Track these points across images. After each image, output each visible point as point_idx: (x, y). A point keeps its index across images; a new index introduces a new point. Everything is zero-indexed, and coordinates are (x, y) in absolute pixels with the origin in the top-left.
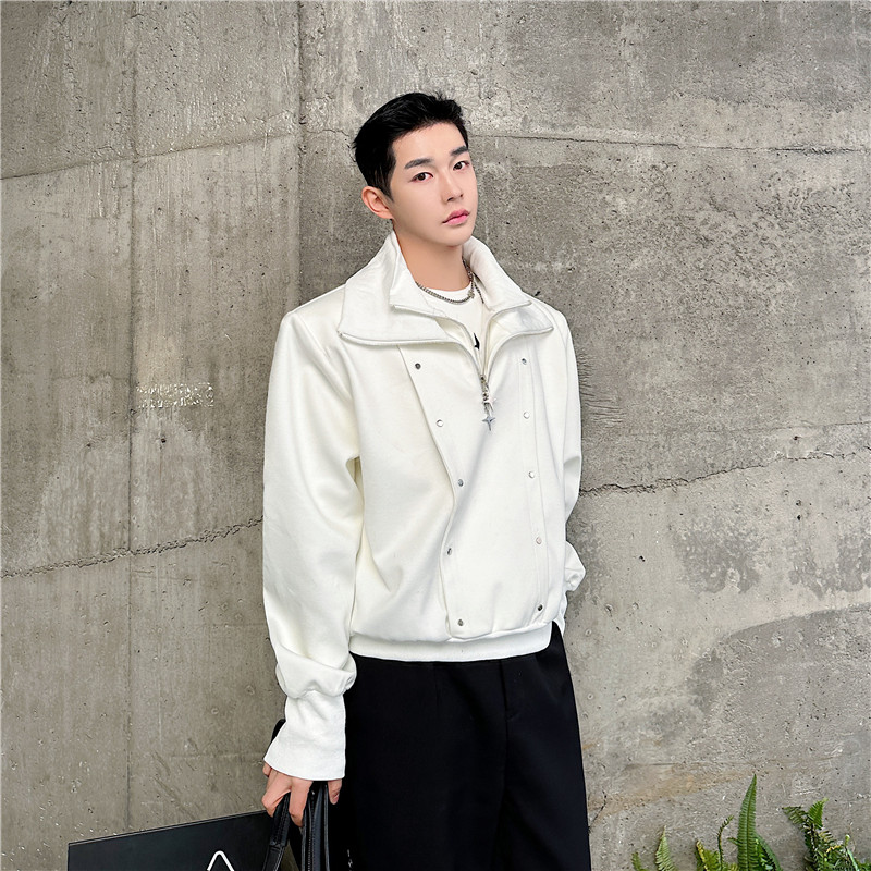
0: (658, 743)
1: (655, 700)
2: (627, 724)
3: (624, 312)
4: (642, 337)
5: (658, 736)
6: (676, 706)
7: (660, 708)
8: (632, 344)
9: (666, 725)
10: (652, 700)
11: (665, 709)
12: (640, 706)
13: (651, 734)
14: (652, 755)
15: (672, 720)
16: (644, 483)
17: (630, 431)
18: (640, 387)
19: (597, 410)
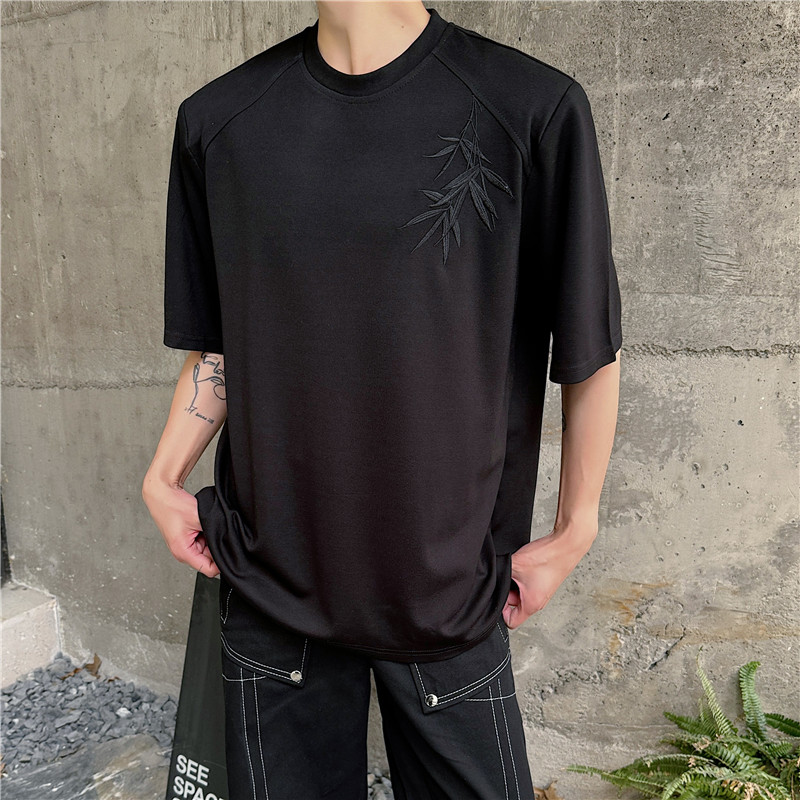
0: (734, 593)
1: (735, 555)
2: (704, 572)
5: (735, 587)
6: (754, 563)
7: (738, 563)
8: (767, 191)
9: (743, 578)
10: (731, 555)
11: (743, 564)
12: (718, 559)
13: (728, 584)
14: (729, 602)
15: (749, 575)
16: (758, 347)
17: (751, 291)
18: (768, 242)
19: (714, 265)
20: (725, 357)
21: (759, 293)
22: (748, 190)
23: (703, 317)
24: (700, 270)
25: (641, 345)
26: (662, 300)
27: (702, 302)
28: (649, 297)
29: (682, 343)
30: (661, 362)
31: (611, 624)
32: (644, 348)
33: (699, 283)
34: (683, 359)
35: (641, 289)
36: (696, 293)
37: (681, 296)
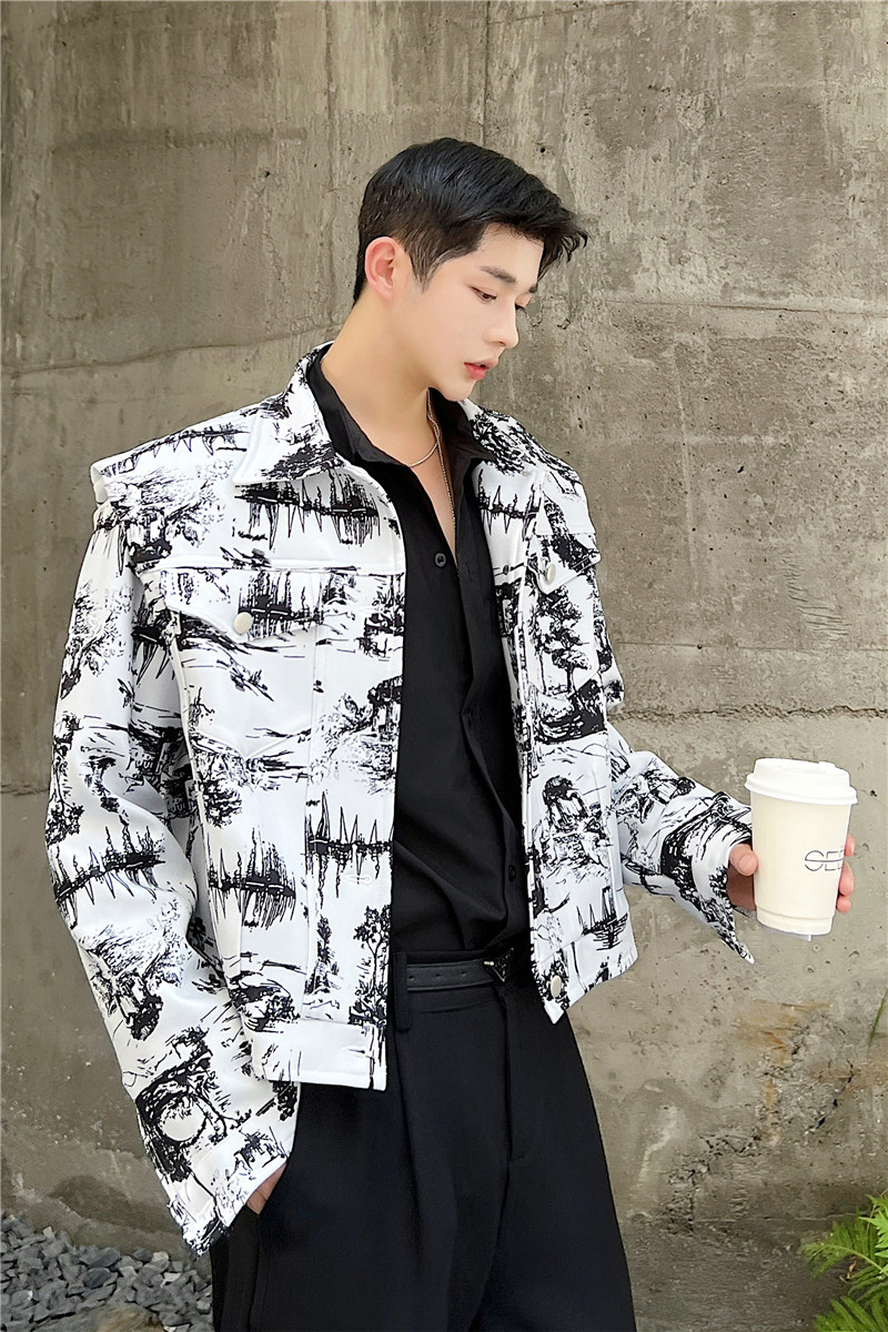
3: (850, 507)
4: (870, 537)
8: (856, 544)
16: (876, 706)
17: (859, 645)
18: (867, 595)
19: (814, 619)
20: (844, 718)
21: (868, 647)
22: (838, 543)
23: (813, 674)
24: (798, 624)
25: (752, 705)
26: (765, 656)
27: (808, 658)
28: (750, 653)
29: (795, 703)
30: (776, 724)
31: (764, 1066)
32: (757, 709)
33: (801, 638)
34: (799, 720)
35: (740, 645)
36: (800, 648)
37: (784, 652)
